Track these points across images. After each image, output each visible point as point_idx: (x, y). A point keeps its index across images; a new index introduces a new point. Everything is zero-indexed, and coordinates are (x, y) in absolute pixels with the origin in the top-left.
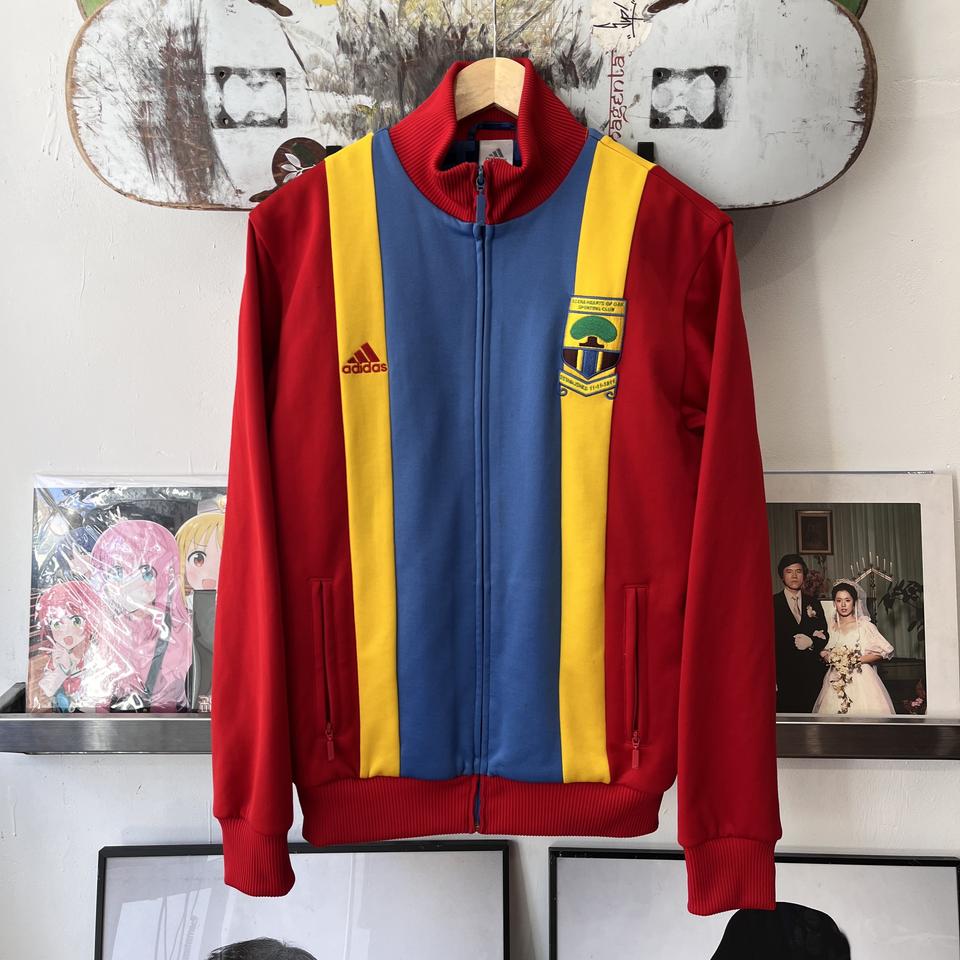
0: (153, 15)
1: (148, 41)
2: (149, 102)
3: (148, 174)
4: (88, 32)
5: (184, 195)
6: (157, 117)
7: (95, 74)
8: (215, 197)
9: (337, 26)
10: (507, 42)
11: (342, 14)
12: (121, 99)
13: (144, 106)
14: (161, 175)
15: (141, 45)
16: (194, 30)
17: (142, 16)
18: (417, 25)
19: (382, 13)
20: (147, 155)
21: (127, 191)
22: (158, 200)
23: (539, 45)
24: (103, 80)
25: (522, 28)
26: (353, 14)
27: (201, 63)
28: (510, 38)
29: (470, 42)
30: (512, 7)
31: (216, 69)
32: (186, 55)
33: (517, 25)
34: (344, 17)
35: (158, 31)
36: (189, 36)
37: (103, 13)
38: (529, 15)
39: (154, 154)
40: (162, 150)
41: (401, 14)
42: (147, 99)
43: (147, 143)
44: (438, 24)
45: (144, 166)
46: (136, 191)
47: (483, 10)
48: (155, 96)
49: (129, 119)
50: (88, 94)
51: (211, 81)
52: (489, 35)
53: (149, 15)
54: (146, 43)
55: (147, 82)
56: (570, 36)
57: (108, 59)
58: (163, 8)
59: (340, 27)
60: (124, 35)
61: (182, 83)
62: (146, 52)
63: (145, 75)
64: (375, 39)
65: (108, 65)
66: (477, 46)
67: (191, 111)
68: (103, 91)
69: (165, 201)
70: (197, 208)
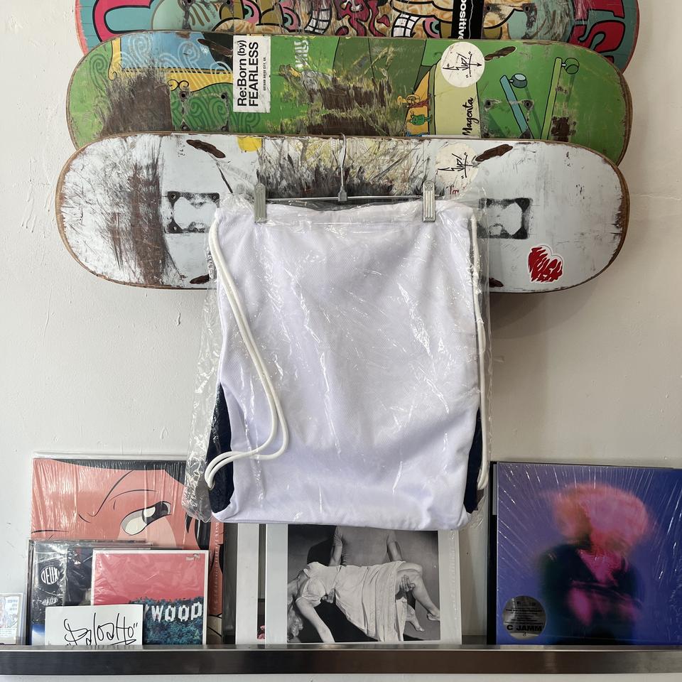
0: (124, 155)
1: (120, 172)
2: (118, 213)
3: (115, 262)
4: (74, 162)
5: (142, 280)
6: (124, 224)
7: (79, 191)
8: (165, 280)
9: (257, 166)
10: (377, 179)
11: (261, 157)
12: (98, 211)
13: (115, 216)
14: (125, 264)
15: (114, 175)
16: (154, 166)
17: (116, 155)
18: (314, 166)
19: (289, 157)
20: (116, 250)
21: (99, 272)
22: (122, 281)
23: (400, 181)
24: (85, 196)
25: (388, 169)
26: (269, 158)
27: (158, 189)
28: (379, 176)
29: (351, 178)
30: (381, 155)
31: (169, 193)
32: (148, 183)
33: (384, 168)
34: (262, 159)
35: (128, 166)
36: (150, 170)
37: (87, 150)
38: (393, 161)
39: (120, 249)
40: (127, 246)
41: (303, 158)
42: (117, 211)
43: (116, 241)
44: (329, 166)
45: (113, 257)
46: (106, 273)
47: (361, 155)
48: (124, 210)
49: (101, 221)
50: (73, 205)
51: (165, 202)
52: (365, 174)
53: (122, 155)
54: (118, 174)
55: (118, 200)
56: (422, 176)
57: (89, 182)
58: (134, 152)
59: (259, 166)
60: (102, 165)
61: (144, 202)
62: (118, 180)
63: (117, 195)
64: (284, 175)
65: (89, 186)
66: (356, 181)
67: (149, 221)
68: (85, 204)
69: (127, 281)
70: (150, 287)
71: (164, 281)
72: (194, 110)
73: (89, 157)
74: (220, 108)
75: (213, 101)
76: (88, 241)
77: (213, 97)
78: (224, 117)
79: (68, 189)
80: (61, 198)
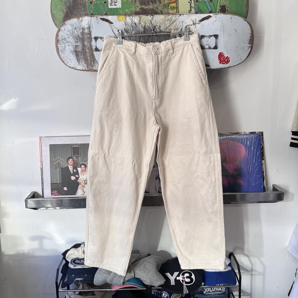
0: (79, 24)
1: (78, 30)
3: (77, 63)
4: (61, 28)
5: (86, 68)
6: (80, 49)
7: (63, 38)
9: (124, 26)
10: (165, 29)
11: (125, 23)
12: (71, 45)
13: (76, 46)
14: (81, 63)
15: (76, 31)
16: (89, 28)
17: (76, 24)
18: (143, 26)
19: (135, 23)
20: (77, 58)
21: (72, 67)
22: (80, 69)
23: (173, 30)
24: (66, 40)
25: (169, 26)
26: (128, 23)
27: (91, 36)
28: (166, 28)
29: (156, 30)
30: (167, 21)
31: (95, 37)
32: (87, 34)
33: (168, 25)
34: (126, 24)
35: (80, 28)
37: (66, 23)
38: (171, 23)
39: (79, 58)
40: (81, 57)
41: (140, 23)
42: (77, 45)
43: (77, 55)
44: (149, 25)
45: (76, 61)
46: (74, 67)
47: (160, 21)
48: (79, 44)
49: (72, 48)
50: (62, 43)
51: (93, 40)
52: (161, 28)
53: (78, 24)
55: (77, 41)
56: (181, 28)
57: (67, 35)
58: (82, 23)
60: (71, 28)
61: (86, 41)
62: (77, 34)
63: (77, 39)
64: (134, 29)
65: (67, 36)
66: (158, 30)
67: (88, 47)
68: (66, 43)
69: (82, 69)
70: (90, 71)
71: (94, 68)
72: (95, 8)
73: (67, 26)
74: (104, 7)
75: (102, 4)
76: (68, 56)
77: (101, 3)
78: (105, 10)
79: (60, 38)
80: (57, 41)
